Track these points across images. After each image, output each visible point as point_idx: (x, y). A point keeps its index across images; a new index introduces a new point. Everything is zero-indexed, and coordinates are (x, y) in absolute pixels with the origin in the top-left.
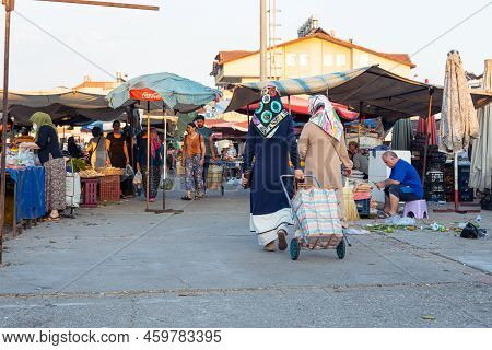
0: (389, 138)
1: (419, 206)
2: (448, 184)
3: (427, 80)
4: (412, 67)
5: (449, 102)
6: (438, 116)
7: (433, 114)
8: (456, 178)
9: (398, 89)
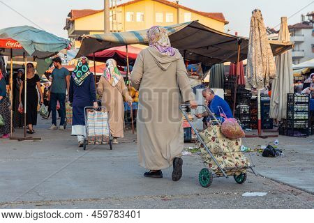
0: (207, 79)
2: (253, 114)
3: (236, 33)
4: (226, 23)
5: (253, 50)
7: (241, 60)
8: (259, 110)
9: (213, 40)
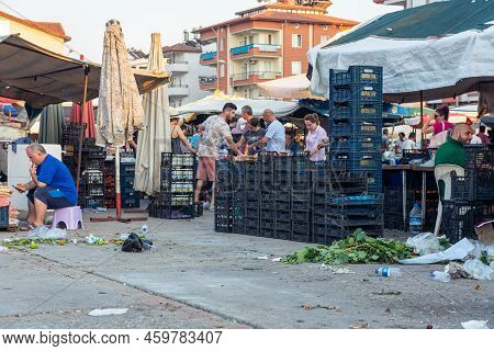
0: (35, 128)
1: (72, 214)
2: (108, 186)
3: (82, 57)
4: (67, 40)
5: (108, 85)
6: (95, 102)
7: (90, 98)
8: (118, 179)
9: (45, 67)
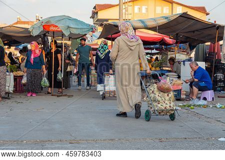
3: (215, 22)
4: (207, 14)
7: (218, 41)
9: (198, 27)
